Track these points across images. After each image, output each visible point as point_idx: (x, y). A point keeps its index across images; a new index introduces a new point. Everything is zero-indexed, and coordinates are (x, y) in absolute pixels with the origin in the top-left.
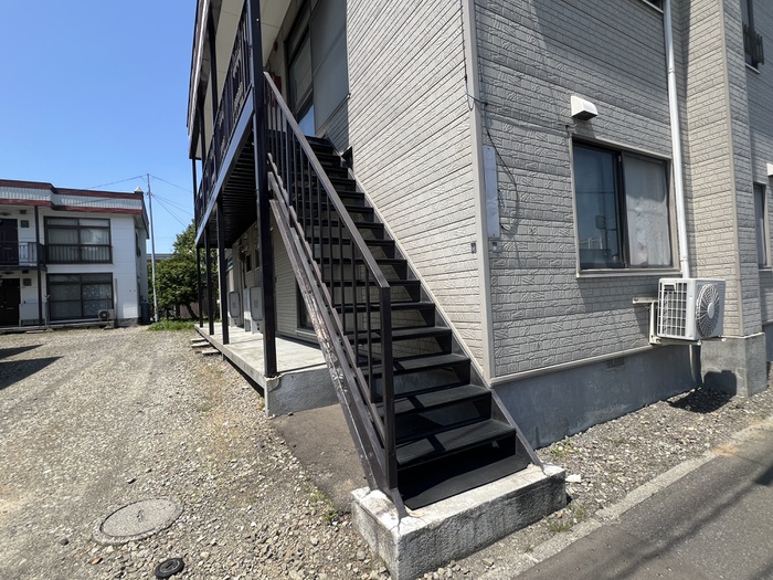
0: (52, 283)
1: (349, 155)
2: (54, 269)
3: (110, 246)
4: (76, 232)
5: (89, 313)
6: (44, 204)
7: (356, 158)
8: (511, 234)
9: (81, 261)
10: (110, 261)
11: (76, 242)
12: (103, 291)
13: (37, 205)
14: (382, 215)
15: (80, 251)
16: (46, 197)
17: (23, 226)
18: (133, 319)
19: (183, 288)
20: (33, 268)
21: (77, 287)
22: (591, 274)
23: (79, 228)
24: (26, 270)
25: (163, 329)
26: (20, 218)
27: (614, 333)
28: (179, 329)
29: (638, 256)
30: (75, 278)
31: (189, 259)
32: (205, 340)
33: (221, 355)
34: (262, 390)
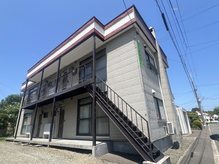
8: (150, 113)
22: (159, 121)
29: (162, 118)
31: (5, 112)
32: (23, 143)
33: (46, 146)
34: (91, 151)
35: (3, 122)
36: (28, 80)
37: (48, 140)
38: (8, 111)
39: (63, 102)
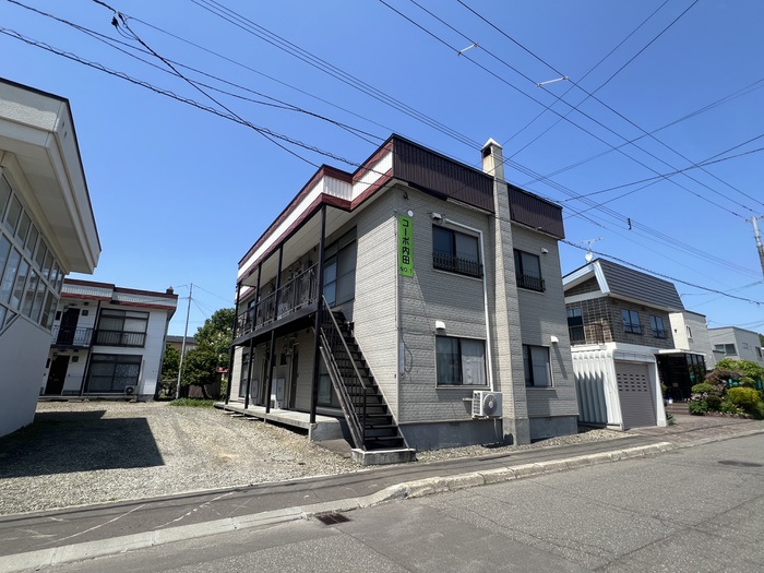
0: (93, 360)
1: (352, 324)
2: (98, 350)
3: (145, 334)
4: (121, 321)
5: (116, 388)
6: (105, 299)
7: (356, 327)
8: (408, 372)
9: (120, 345)
10: (142, 346)
11: (120, 329)
12: (131, 370)
13: (100, 300)
14: (365, 355)
15: (121, 336)
16: (109, 294)
17: (83, 314)
18: (150, 395)
19: (204, 373)
20: (86, 348)
21: (111, 366)
22: (442, 387)
23: (124, 318)
24: (77, 349)
25: (182, 405)
26: (82, 308)
27: (452, 411)
28: (196, 405)
29: (467, 380)
30: (111, 358)
31: (211, 349)
32: (237, 413)
33: (262, 420)
34: (307, 430)
35: (209, 370)
36: (240, 285)
37: (264, 409)
38: (217, 348)
39: (296, 336)
